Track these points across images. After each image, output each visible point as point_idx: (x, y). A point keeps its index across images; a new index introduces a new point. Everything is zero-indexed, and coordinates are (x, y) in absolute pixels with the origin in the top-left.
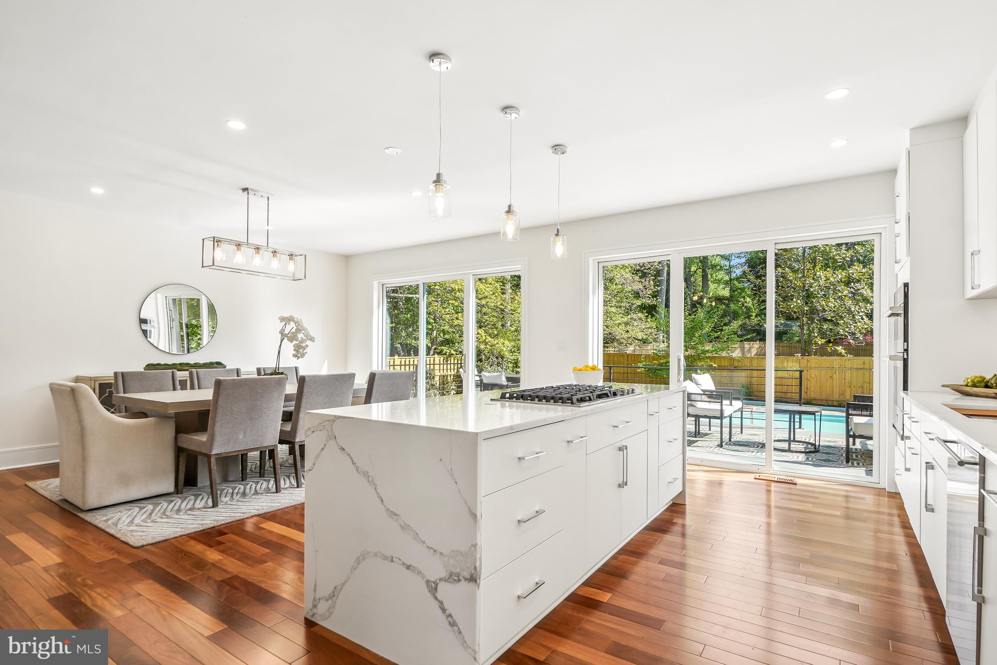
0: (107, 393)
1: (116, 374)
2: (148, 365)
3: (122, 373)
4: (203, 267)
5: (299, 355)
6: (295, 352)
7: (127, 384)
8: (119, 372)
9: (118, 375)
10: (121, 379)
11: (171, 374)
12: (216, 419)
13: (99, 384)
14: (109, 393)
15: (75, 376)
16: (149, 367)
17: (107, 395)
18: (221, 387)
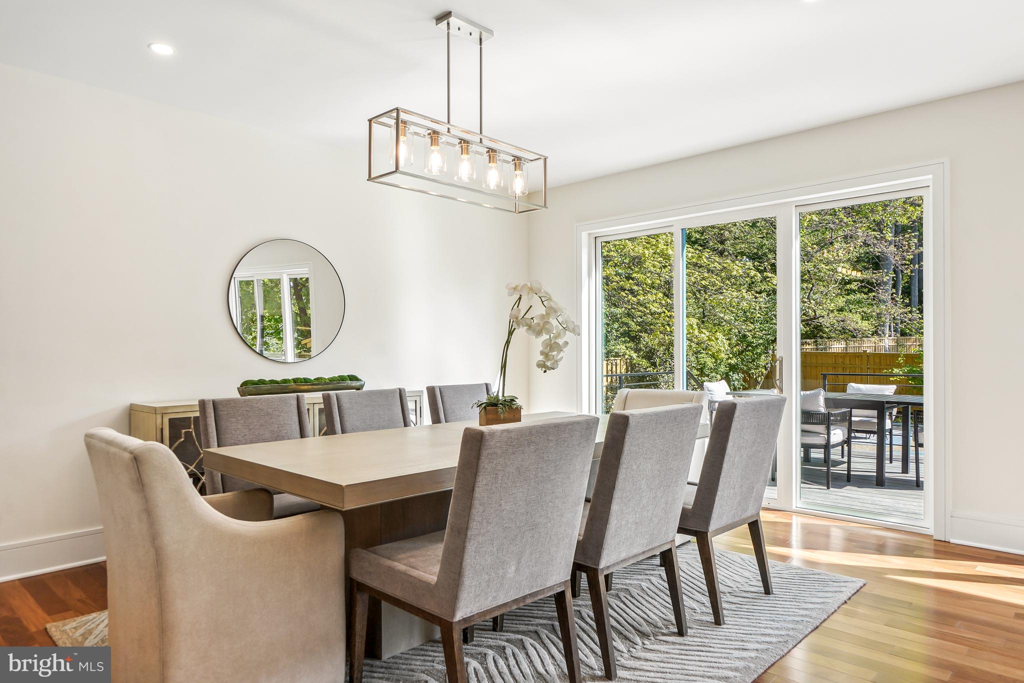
0: (183, 436)
1: (203, 404)
2: (245, 384)
3: (214, 402)
4: (370, 179)
5: (549, 364)
6: (541, 358)
7: (223, 424)
8: (209, 401)
9: (207, 406)
10: (213, 414)
11: (295, 403)
12: (469, 533)
13: (170, 420)
14: (186, 437)
15: (130, 403)
16: (249, 388)
17: (182, 440)
18: (485, 453)
